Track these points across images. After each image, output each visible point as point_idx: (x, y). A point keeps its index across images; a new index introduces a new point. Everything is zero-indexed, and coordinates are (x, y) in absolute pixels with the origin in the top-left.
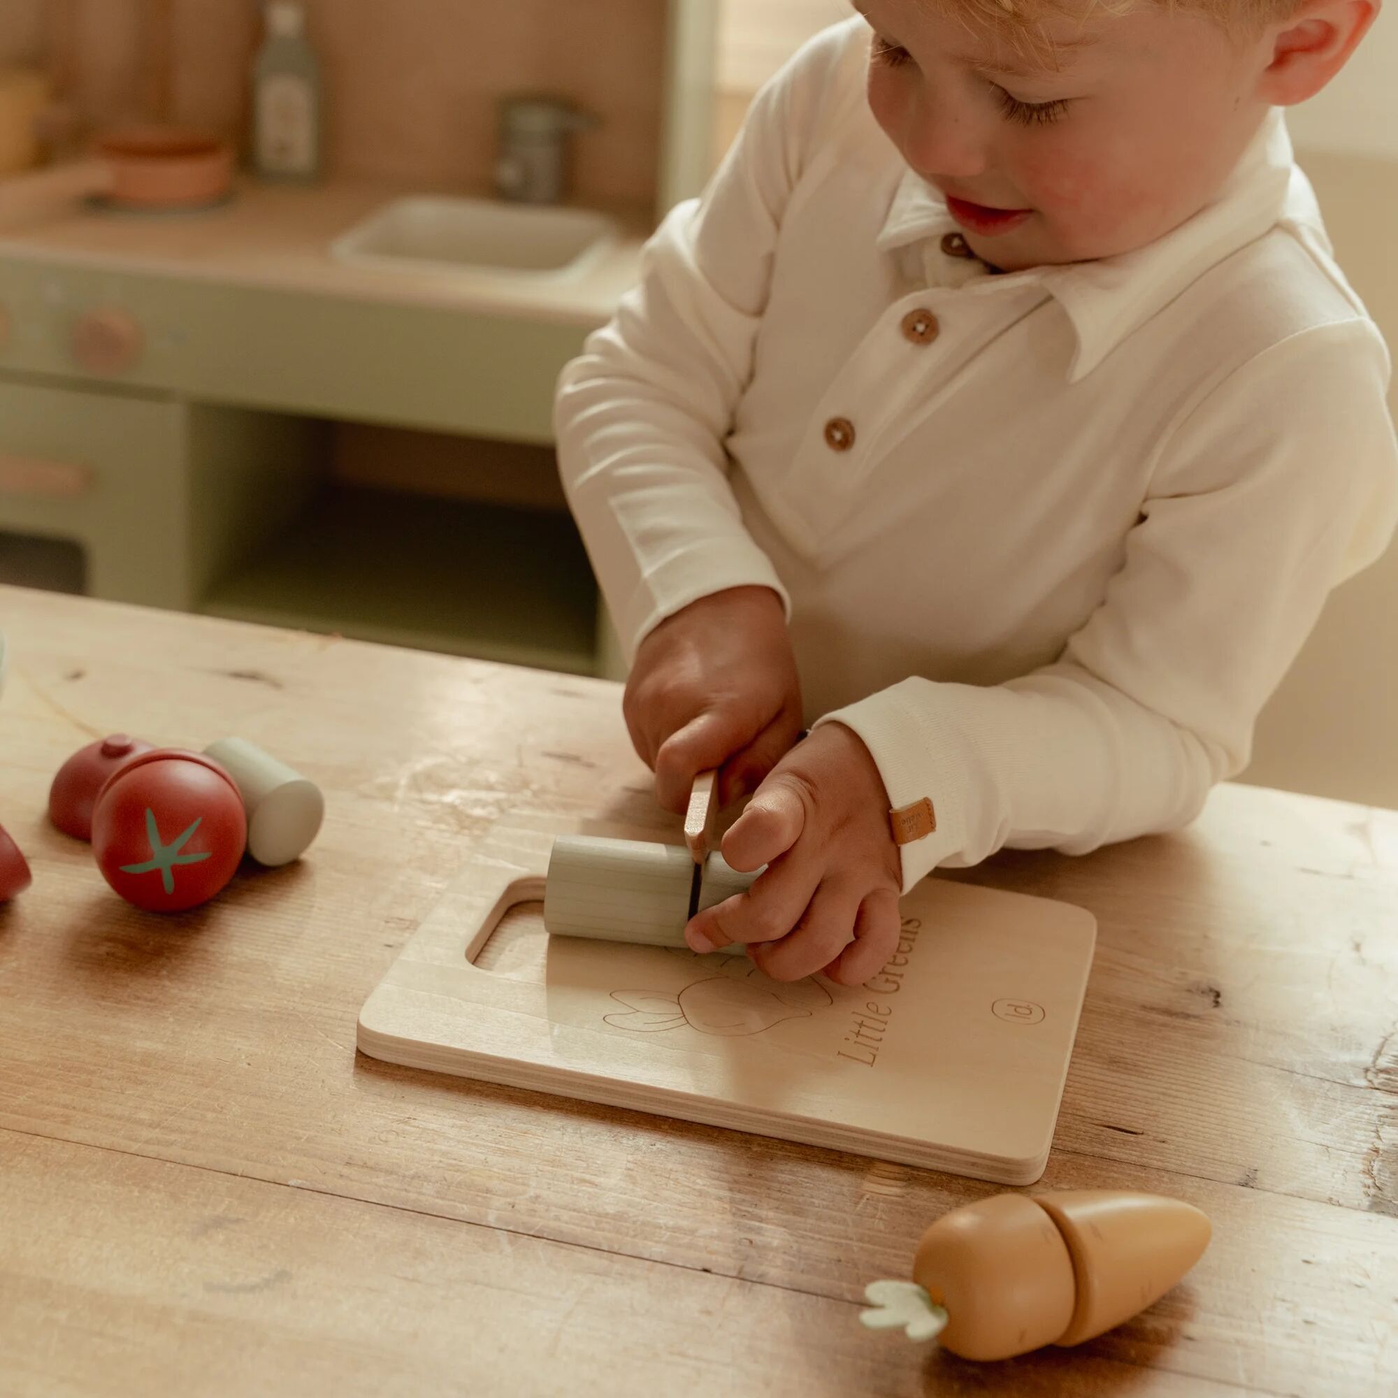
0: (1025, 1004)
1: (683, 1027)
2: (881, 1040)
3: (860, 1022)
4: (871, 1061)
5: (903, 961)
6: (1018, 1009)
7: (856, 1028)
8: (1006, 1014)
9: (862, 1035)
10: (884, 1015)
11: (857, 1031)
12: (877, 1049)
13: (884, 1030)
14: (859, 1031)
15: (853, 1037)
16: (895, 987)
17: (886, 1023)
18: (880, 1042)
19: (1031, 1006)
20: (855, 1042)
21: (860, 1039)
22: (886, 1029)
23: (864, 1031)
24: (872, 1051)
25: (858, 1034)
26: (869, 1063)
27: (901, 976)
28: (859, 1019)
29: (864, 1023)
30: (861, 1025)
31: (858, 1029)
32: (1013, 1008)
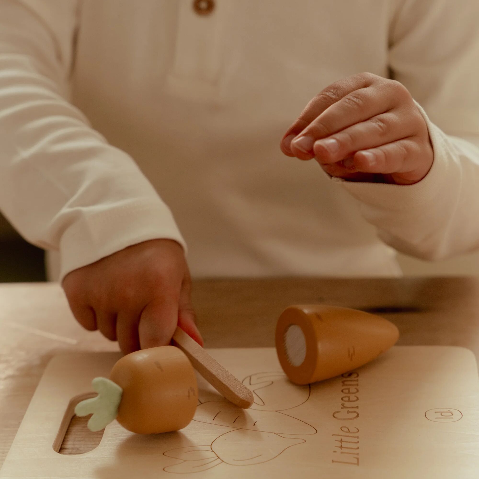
0: (447, 410)
1: (222, 463)
2: (358, 448)
3: (340, 440)
4: (356, 462)
5: (356, 398)
6: (442, 414)
7: (339, 444)
8: (436, 418)
9: (344, 448)
10: (354, 433)
11: (340, 446)
12: (358, 454)
13: (358, 442)
14: (341, 445)
15: (339, 450)
16: (355, 415)
17: (358, 437)
18: (358, 450)
19: (451, 410)
20: (342, 453)
21: (344, 450)
22: (359, 441)
23: (344, 445)
24: (356, 456)
25: (341, 447)
26: (355, 464)
27: (357, 407)
28: (339, 438)
29: (343, 440)
30: (341, 441)
31: (341, 444)
32: (440, 413)
